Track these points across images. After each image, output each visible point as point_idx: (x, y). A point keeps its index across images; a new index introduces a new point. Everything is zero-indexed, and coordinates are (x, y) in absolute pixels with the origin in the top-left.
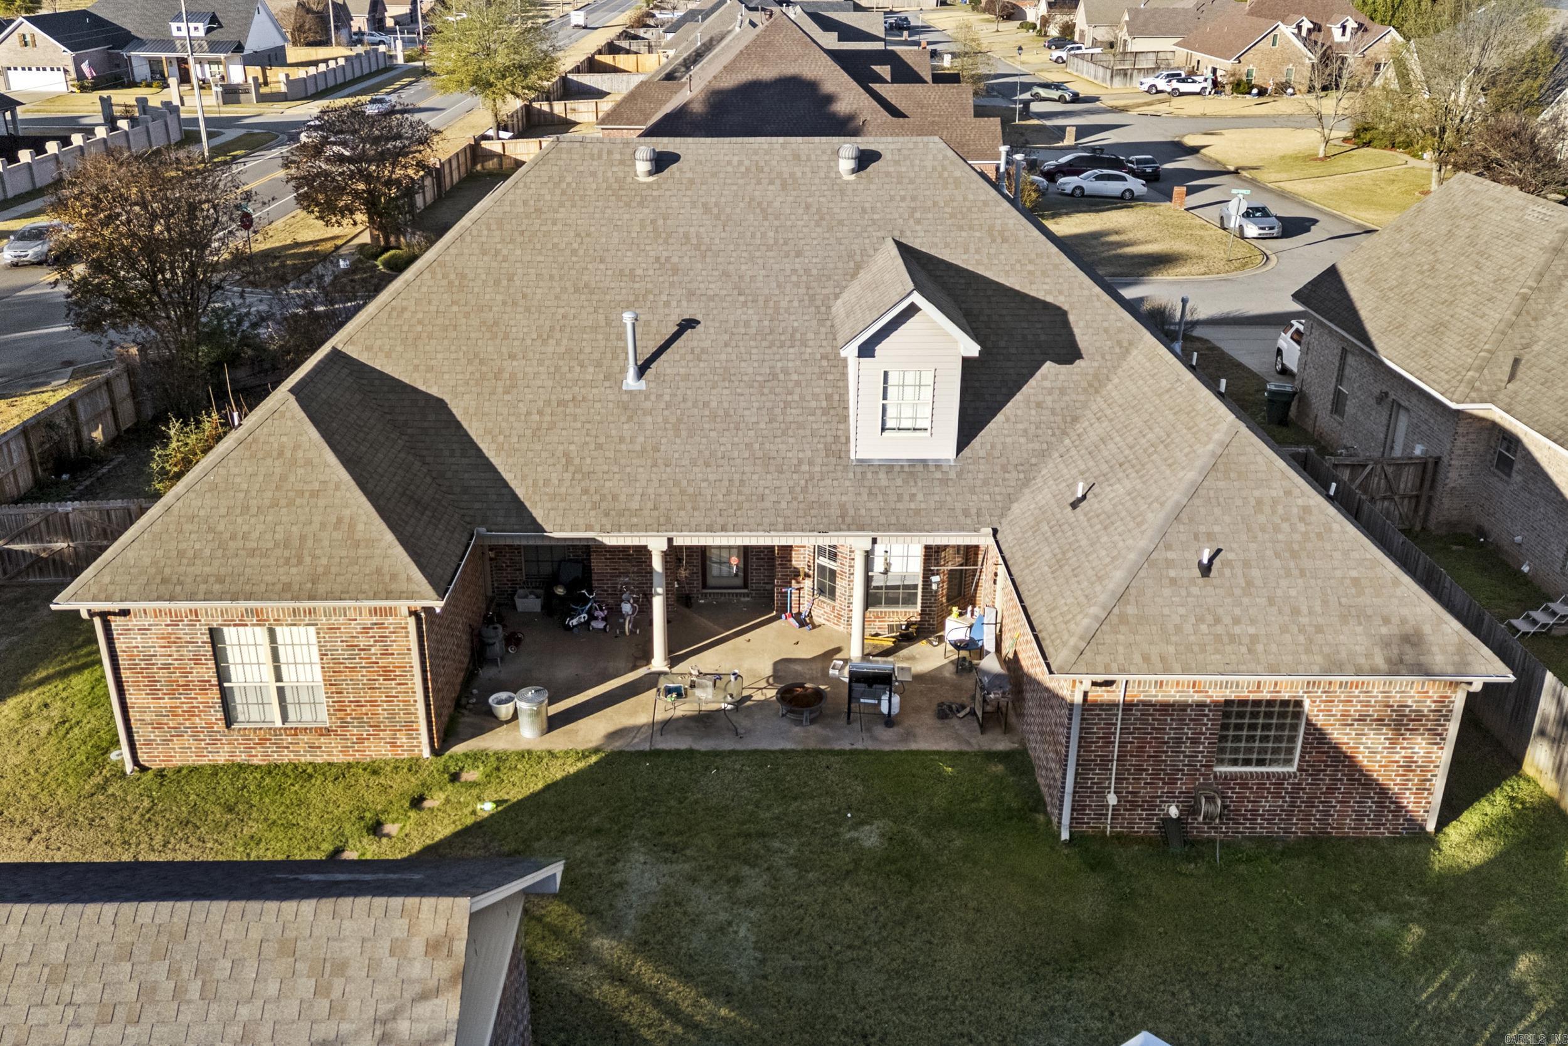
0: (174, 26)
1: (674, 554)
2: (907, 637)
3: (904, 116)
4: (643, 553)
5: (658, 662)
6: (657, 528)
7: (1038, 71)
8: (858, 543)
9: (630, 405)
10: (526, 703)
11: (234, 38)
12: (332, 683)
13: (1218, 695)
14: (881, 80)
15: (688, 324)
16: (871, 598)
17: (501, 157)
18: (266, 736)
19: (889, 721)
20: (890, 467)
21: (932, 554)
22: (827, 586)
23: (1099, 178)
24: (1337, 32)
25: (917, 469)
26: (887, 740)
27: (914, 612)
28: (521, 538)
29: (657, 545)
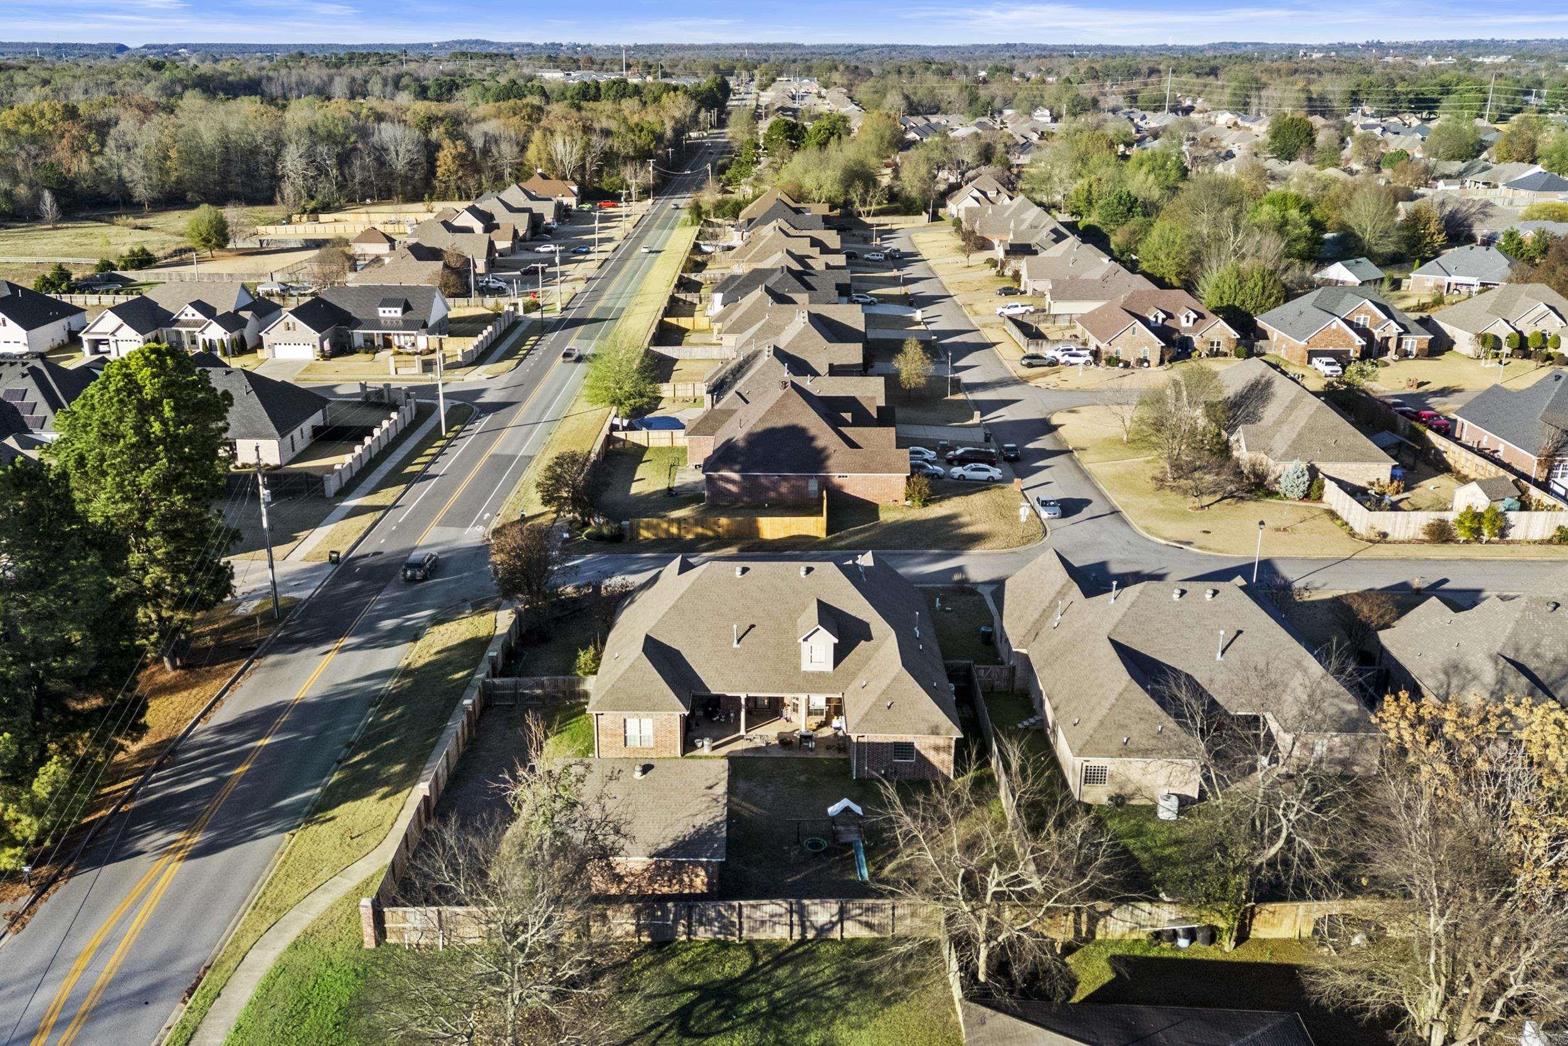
0: (381, 310)
1: (748, 699)
2: (820, 726)
3: (858, 447)
4: (739, 698)
5: (742, 732)
6: (744, 691)
7: (985, 326)
8: (803, 697)
9: (735, 653)
10: (707, 742)
11: (421, 318)
12: (655, 736)
13: (891, 740)
14: (846, 424)
15: (752, 626)
16: (810, 713)
17: (624, 441)
18: (635, 750)
19: (811, 750)
20: (813, 673)
21: (828, 700)
22: (795, 709)
23: (974, 470)
24: (1183, 319)
25: (820, 675)
26: (810, 755)
27: (823, 718)
28: (703, 693)
29: (743, 696)
